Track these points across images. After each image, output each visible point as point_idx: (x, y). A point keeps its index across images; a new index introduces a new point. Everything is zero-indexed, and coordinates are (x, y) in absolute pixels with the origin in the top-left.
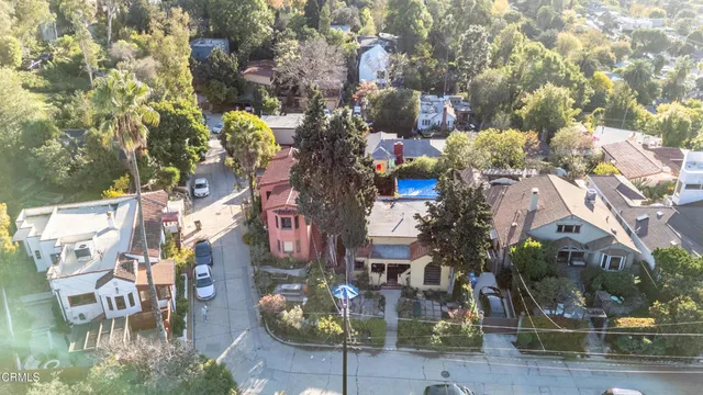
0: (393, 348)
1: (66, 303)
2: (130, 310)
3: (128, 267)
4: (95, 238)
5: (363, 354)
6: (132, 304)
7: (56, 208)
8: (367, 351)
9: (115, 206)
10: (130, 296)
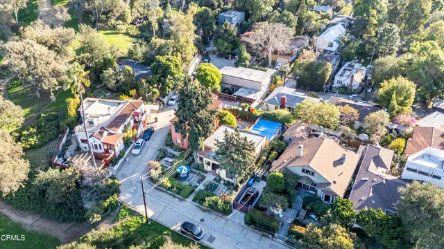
0: (191, 201)
1: (80, 141)
2: (99, 151)
3: (101, 133)
4: (101, 117)
5: (177, 199)
6: (101, 148)
7: (98, 100)
8: (178, 198)
9: (119, 104)
10: (100, 145)
